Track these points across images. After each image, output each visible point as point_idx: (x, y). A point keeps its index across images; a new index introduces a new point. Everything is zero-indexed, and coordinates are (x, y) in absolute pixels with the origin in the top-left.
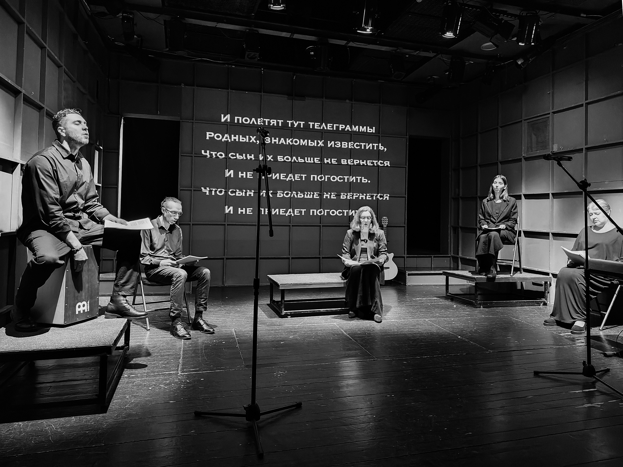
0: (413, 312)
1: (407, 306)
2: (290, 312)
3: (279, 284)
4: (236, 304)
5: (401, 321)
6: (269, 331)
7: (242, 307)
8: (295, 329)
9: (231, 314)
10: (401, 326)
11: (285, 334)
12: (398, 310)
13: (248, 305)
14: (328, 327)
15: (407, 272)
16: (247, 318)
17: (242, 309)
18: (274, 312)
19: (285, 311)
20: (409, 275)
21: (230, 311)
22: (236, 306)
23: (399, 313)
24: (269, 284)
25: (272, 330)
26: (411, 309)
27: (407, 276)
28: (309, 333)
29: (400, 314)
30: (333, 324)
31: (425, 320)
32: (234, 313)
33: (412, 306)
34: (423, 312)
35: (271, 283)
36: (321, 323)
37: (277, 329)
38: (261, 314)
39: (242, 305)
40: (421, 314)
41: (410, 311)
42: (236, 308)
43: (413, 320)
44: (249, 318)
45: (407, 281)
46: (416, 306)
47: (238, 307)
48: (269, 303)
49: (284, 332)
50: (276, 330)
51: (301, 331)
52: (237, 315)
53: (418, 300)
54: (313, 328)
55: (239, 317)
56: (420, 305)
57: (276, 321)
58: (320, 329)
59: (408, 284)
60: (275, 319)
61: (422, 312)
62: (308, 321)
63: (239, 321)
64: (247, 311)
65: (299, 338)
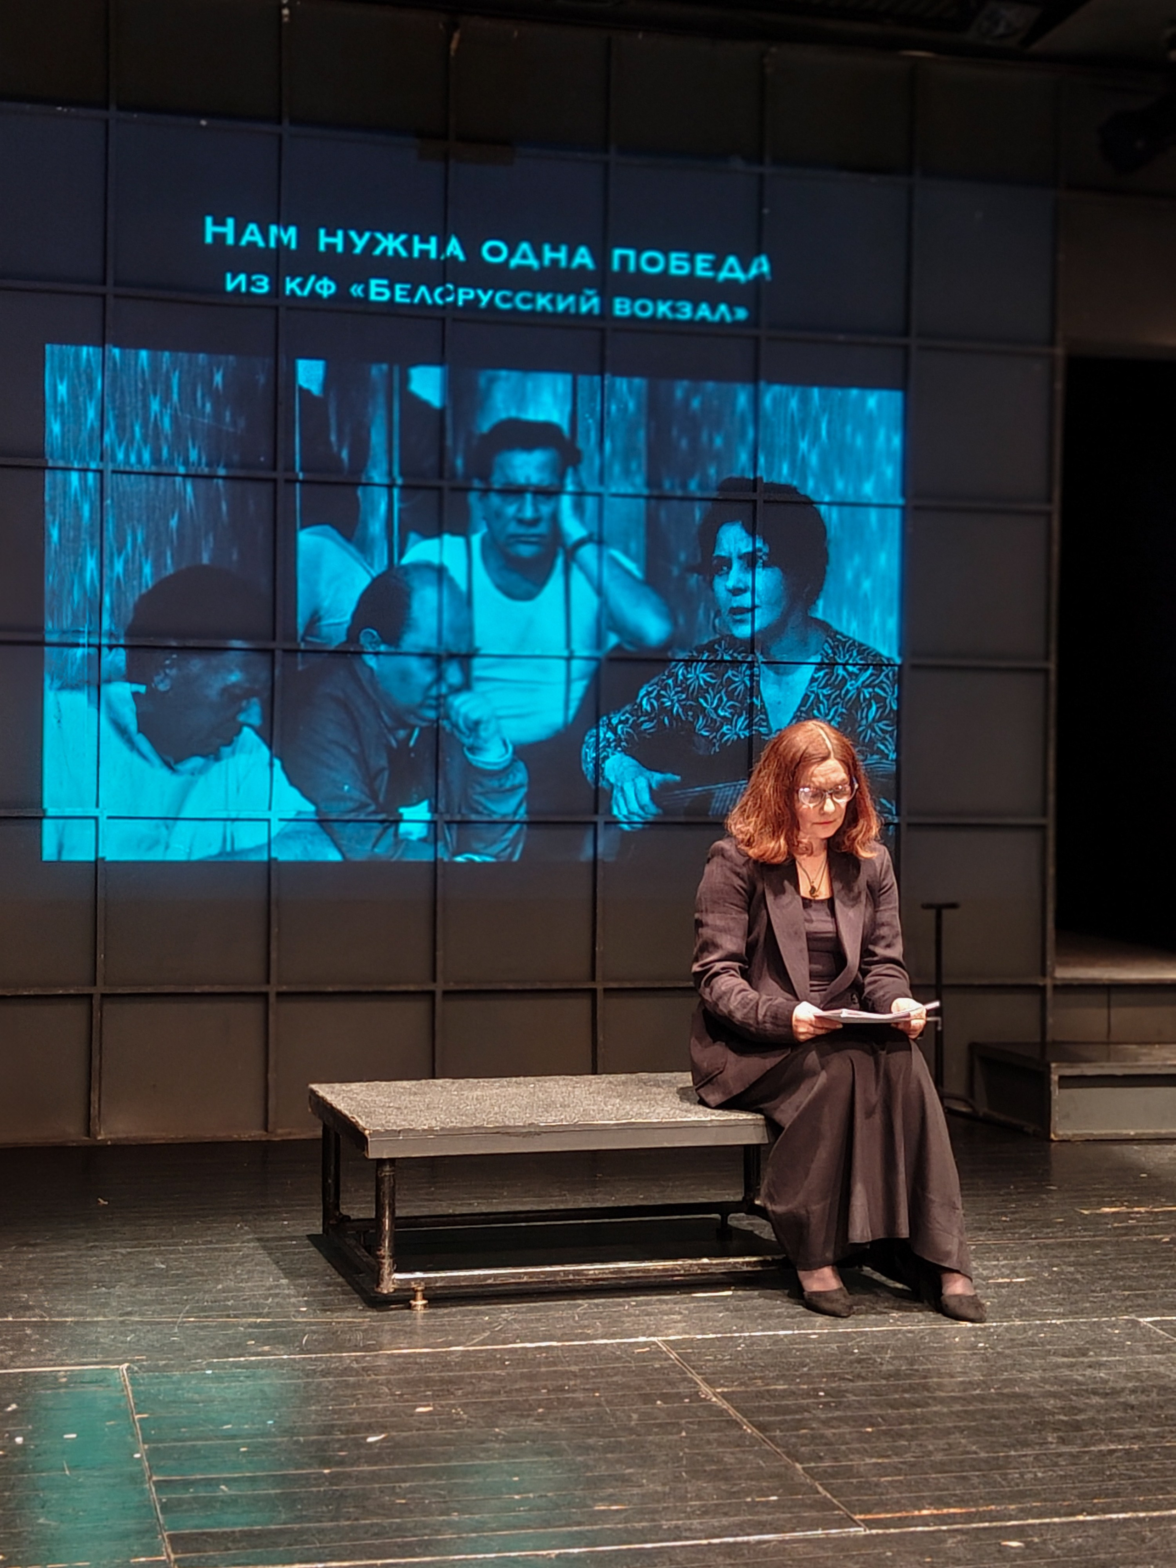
0: (1076, 1281)
1: (1046, 1246)
2: (423, 1279)
3: (367, 1132)
4: (148, 1238)
5: (1008, 1329)
6: (308, 1376)
7: (179, 1252)
8: (447, 1366)
9: (117, 1290)
10: (1008, 1356)
11: (393, 1395)
12: (996, 1272)
13: (211, 1242)
14: (618, 1358)
15: (1057, 1071)
16: (204, 1309)
17: (176, 1260)
18: (341, 1280)
19: (396, 1271)
20: (1066, 1082)
21: (114, 1271)
22: (149, 1245)
23: (1000, 1285)
24: (319, 1133)
25: (325, 1373)
26: (1070, 1264)
27: (1056, 1093)
28: (519, 1390)
29: (1004, 1291)
30: (646, 1344)
31: (1136, 1324)
32: (135, 1286)
33: (1070, 1245)
34: (1131, 1277)
35: (325, 1129)
36: (588, 1337)
37: (355, 1365)
38: (277, 1286)
39: (177, 1244)
40: (1118, 1288)
41: (1058, 1273)
42: (149, 1258)
43: (1071, 1324)
44: (211, 1309)
45: (1055, 1118)
46: (1098, 1245)
47: (160, 1253)
48: (320, 1231)
49: (388, 1382)
50: (347, 1371)
51: (480, 1378)
52: (149, 1292)
53: (1106, 1215)
54: (539, 1365)
55: (161, 1302)
56: (1117, 1244)
57: (352, 1327)
58: (574, 1368)
59: (1061, 1129)
60: (346, 1314)
61: (1122, 1278)
62: (516, 1326)
63: (159, 1323)
64: (202, 1274)
65: (465, 1416)
